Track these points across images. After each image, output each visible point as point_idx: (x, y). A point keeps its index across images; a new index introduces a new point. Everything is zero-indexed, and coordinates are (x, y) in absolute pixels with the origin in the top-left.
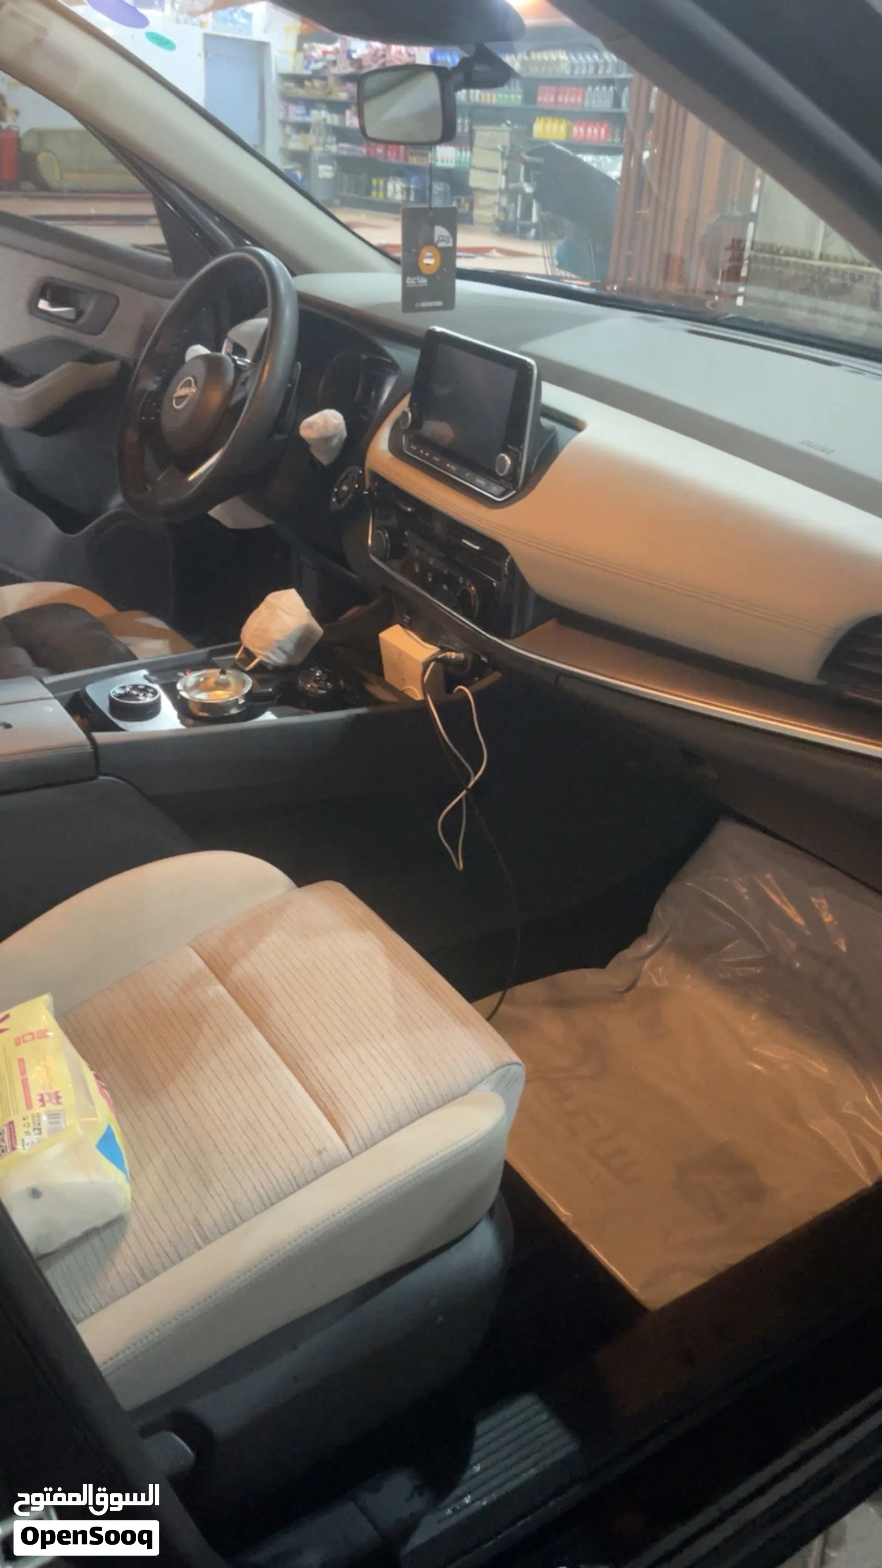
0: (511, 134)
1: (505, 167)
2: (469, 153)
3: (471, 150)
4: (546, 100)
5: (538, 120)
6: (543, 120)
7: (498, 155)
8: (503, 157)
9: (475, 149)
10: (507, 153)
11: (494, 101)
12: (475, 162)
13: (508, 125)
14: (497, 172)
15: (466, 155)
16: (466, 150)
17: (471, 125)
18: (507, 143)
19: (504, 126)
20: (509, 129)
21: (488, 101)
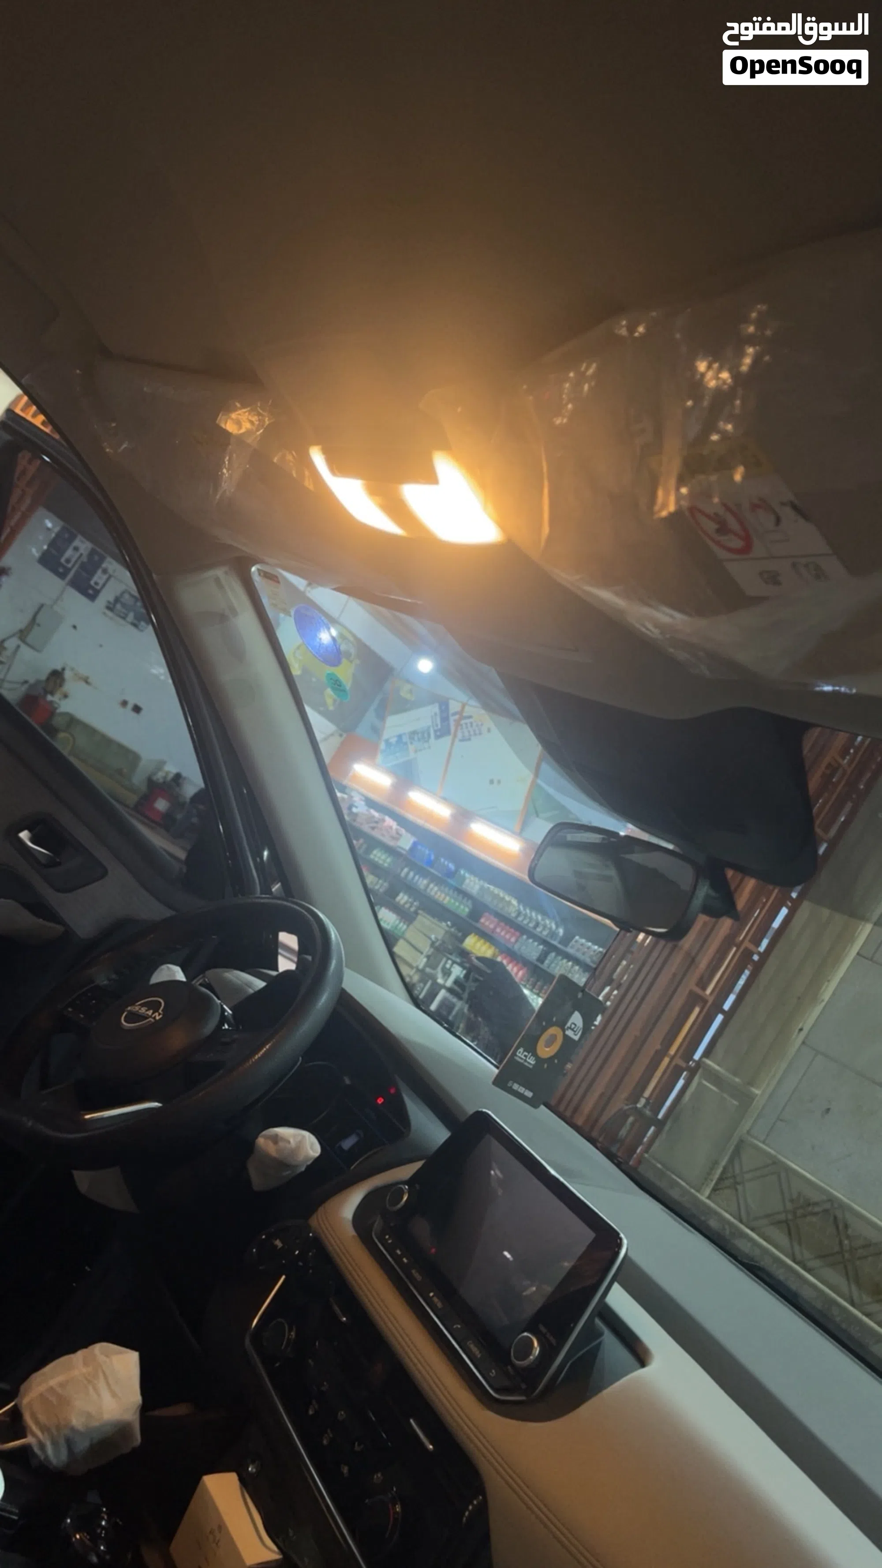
0: (447, 932)
1: (430, 953)
2: (405, 927)
3: (408, 926)
4: (487, 923)
5: (473, 935)
6: (477, 937)
7: (429, 942)
8: (433, 944)
9: (411, 927)
10: (437, 944)
11: (446, 902)
12: (408, 935)
13: (447, 926)
14: (422, 953)
15: (403, 926)
16: (404, 923)
17: (418, 908)
18: (440, 937)
19: (444, 924)
20: (447, 929)
21: (441, 899)
